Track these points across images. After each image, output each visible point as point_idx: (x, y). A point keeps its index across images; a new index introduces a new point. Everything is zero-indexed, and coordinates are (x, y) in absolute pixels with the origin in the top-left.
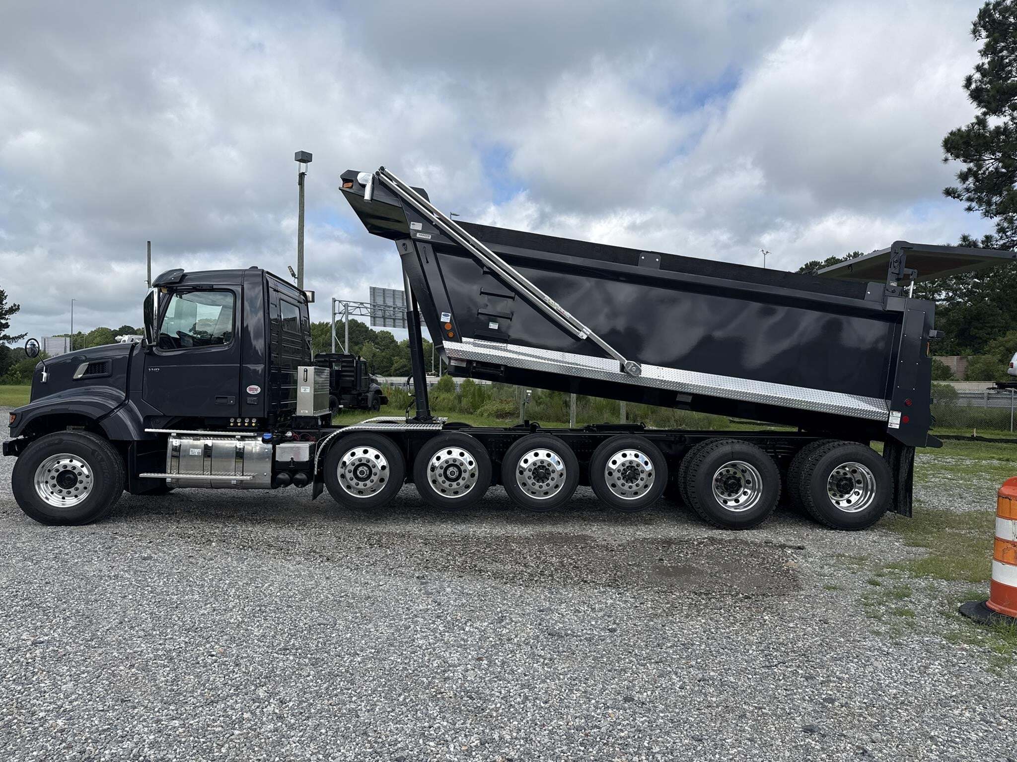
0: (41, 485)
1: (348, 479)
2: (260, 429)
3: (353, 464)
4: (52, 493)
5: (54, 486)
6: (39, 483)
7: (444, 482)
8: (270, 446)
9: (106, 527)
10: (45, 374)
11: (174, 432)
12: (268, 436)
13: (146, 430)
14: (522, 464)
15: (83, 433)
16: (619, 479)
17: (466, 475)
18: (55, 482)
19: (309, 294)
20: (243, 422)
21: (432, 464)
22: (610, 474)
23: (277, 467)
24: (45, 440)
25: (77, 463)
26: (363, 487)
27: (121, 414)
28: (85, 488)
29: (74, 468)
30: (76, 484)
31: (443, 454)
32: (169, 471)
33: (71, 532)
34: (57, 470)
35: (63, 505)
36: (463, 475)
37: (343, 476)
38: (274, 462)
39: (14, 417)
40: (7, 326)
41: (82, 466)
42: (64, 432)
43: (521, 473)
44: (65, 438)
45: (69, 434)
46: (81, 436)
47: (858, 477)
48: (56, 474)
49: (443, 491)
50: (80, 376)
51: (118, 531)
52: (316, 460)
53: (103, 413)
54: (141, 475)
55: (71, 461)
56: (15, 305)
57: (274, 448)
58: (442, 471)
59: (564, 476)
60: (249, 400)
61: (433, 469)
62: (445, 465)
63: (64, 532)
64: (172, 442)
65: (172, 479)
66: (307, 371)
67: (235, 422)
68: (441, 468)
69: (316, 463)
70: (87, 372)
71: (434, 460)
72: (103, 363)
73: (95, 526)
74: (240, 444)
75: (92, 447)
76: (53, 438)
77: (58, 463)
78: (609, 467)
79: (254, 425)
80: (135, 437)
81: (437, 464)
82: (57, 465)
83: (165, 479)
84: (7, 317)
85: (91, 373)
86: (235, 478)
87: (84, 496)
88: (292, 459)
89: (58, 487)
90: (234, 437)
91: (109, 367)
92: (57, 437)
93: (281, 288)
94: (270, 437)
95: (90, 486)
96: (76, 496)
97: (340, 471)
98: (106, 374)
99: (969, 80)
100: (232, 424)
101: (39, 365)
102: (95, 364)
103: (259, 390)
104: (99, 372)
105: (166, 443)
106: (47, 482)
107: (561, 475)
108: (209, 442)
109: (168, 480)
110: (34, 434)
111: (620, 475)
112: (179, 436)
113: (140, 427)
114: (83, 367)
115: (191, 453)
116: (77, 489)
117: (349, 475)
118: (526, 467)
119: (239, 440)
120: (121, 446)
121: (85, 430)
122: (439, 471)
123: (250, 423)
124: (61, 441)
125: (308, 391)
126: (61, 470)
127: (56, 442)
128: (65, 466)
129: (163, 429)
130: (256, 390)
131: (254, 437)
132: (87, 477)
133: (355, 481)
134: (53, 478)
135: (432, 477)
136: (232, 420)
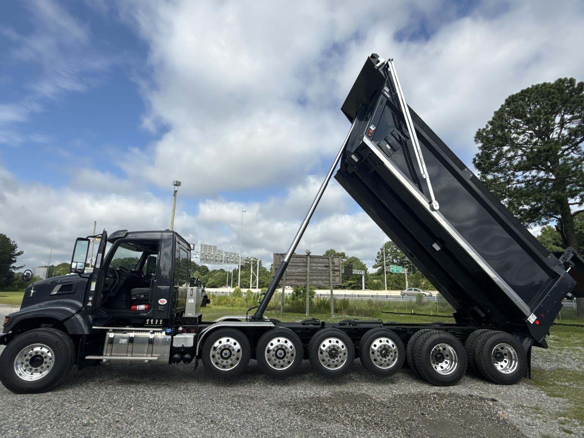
0: (19, 366)
1: (217, 358)
2: (165, 326)
3: (220, 348)
4: (25, 371)
5: (27, 366)
6: (17, 364)
7: (275, 360)
8: (170, 337)
9: (58, 394)
10: (32, 291)
11: (111, 328)
12: (169, 330)
13: (94, 327)
14: (322, 347)
15: (52, 330)
16: (378, 356)
17: (288, 355)
18: (28, 363)
19: (192, 246)
20: (154, 322)
21: (268, 349)
22: (373, 353)
23: (173, 350)
24: (26, 335)
25: (45, 350)
26: (226, 364)
27: (78, 316)
28: (48, 367)
29: (43, 353)
30: (42, 364)
31: (275, 341)
32: (104, 354)
33: (33, 400)
34: (31, 355)
35: (31, 379)
36: (287, 355)
37: (214, 356)
38: (172, 348)
39: (8, 319)
40: (15, 261)
41: (48, 352)
42: (40, 329)
43: (321, 353)
44: (40, 333)
45: (43, 331)
46: (50, 332)
47: (506, 351)
48: (29, 358)
49: (275, 365)
50: (55, 293)
51: (66, 398)
52: (198, 346)
53: (67, 317)
54: (87, 358)
55: (41, 349)
56: (21, 251)
57: (172, 338)
58: (274, 353)
59: (346, 355)
60: (160, 308)
61: (269, 351)
62: (276, 349)
63: (28, 398)
64: (109, 335)
65: (107, 360)
66: (192, 290)
67: (150, 322)
68: (274, 351)
69: (198, 348)
70: (60, 290)
71: (269, 345)
72: (71, 285)
73: (50, 393)
74: (151, 336)
75: (57, 339)
76: (32, 333)
77: (32, 350)
78: (372, 348)
79: (161, 323)
80: (86, 332)
81: (271, 348)
82: (31, 351)
83: (101, 360)
84: (16, 257)
85: (62, 291)
86: (147, 358)
87: (45, 373)
88: (183, 345)
89: (30, 367)
90: (148, 331)
91: (74, 287)
92: (34, 333)
93: (181, 242)
94: (170, 331)
95: (52, 365)
96: (41, 373)
97: (212, 352)
98: (72, 291)
99: (475, 160)
100: (147, 323)
101: (30, 285)
102: (65, 286)
103: (166, 302)
104: (67, 291)
105: (104, 335)
106: (22, 363)
107: (345, 354)
108: (132, 335)
109: (104, 361)
110: (19, 330)
111: (379, 354)
112: (114, 331)
113: (90, 325)
114: (58, 287)
115: (120, 342)
116: (42, 368)
117: (218, 356)
118: (324, 350)
119: (151, 333)
120: (76, 338)
121: (53, 327)
122: (272, 353)
123: (159, 322)
124: (36, 336)
125: (193, 301)
126: (34, 354)
127: (33, 336)
128: (37, 352)
129: (104, 326)
130: (164, 302)
131: (161, 332)
132: (51, 359)
133: (221, 359)
134: (27, 360)
135: (268, 355)
136: (148, 321)
